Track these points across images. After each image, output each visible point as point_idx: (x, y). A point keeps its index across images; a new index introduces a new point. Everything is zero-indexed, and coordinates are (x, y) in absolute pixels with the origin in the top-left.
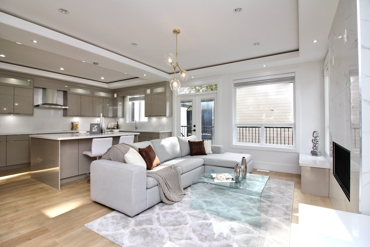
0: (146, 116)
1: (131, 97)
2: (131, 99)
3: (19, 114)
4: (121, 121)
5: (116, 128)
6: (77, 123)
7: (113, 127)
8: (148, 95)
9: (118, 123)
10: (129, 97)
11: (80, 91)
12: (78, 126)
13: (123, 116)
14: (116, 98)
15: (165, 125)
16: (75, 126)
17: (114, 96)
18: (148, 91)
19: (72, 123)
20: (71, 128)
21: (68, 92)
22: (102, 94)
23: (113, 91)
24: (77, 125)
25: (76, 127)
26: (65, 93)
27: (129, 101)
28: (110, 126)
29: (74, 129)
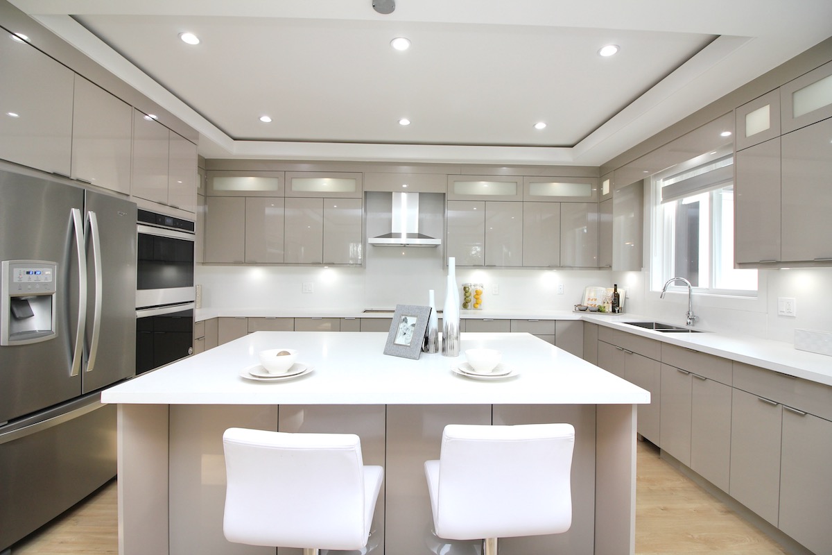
0: (740, 263)
1: (671, 182)
2: (672, 193)
3: (333, 264)
4: (630, 283)
5: (609, 307)
6: (479, 288)
7: (599, 303)
8: (762, 139)
9: (619, 290)
10: (662, 184)
11: (484, 188)
12: (481, 297)
13: (639, 262)
14: (609, 198)
16: (474, 297)
17: (600, 187)
18: (759, 120)
19: (465, 288)
20: (463, 302)
21: (447, 197)
22: (558, 189)
23: (598, 173)
24: (478, 293)
25: (478, 299)
27: (662, 202)
28: (589, 299)
29: (469, 307)
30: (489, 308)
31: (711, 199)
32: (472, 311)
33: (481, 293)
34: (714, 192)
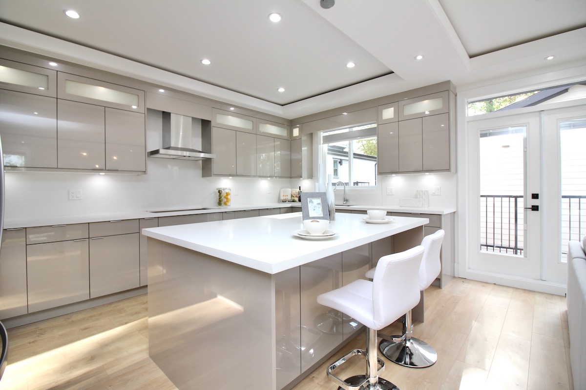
1: (328, 133)
2: (327, 139)
3: (117, 170)
4: (306, 185)
5: (297, 199)
6: (227, 191)
8: (389, 122)
9: (301, 190)
10: (323, 134)
11: (234, 121)
12: (229, 197)
13: (311, 174)
14: (299, 139)
15: (434, 194)
16: (225, 197)
17: (291, 133)
18: (389, 113)
19: (220, 192)
20: (218, 201)
21: (213, 124)
22: (273, 130)
23: (291, 124)
24: (227, 194)
25: (227, 198)
26: (205, 124)
27: (323, 144)
28: (284, 196)
29: (222, 205)
30: (234, 205)
31: (350, 144)
32: (224, 207)
33: (230, 194)
34: (351, 141)
